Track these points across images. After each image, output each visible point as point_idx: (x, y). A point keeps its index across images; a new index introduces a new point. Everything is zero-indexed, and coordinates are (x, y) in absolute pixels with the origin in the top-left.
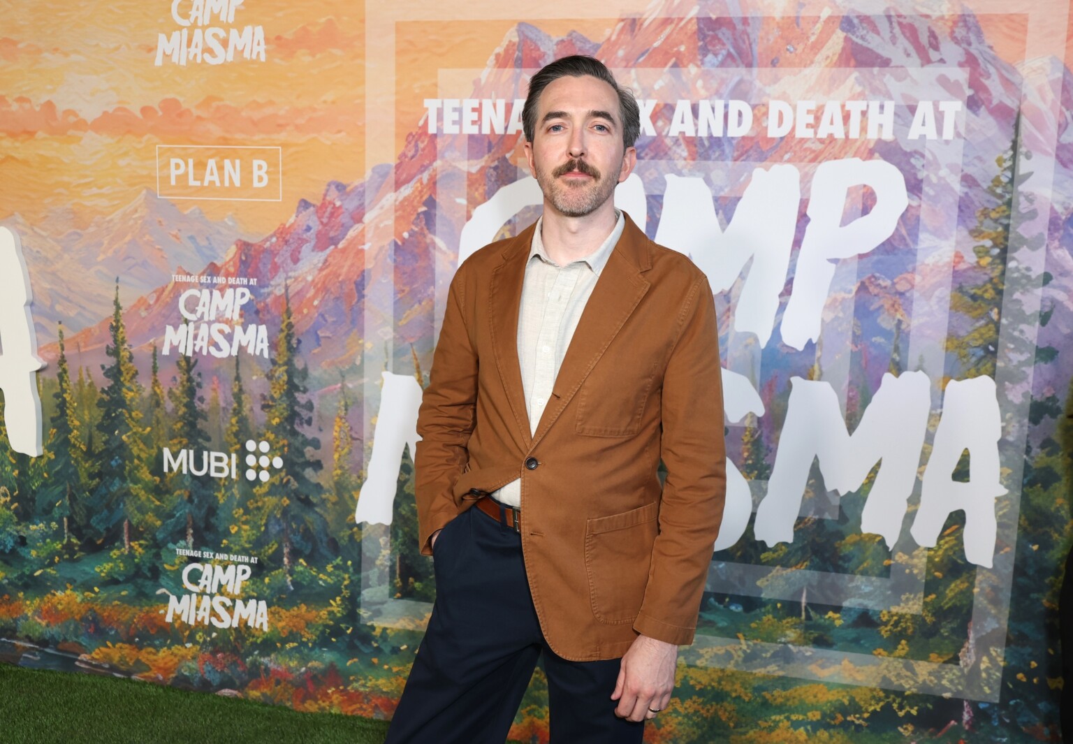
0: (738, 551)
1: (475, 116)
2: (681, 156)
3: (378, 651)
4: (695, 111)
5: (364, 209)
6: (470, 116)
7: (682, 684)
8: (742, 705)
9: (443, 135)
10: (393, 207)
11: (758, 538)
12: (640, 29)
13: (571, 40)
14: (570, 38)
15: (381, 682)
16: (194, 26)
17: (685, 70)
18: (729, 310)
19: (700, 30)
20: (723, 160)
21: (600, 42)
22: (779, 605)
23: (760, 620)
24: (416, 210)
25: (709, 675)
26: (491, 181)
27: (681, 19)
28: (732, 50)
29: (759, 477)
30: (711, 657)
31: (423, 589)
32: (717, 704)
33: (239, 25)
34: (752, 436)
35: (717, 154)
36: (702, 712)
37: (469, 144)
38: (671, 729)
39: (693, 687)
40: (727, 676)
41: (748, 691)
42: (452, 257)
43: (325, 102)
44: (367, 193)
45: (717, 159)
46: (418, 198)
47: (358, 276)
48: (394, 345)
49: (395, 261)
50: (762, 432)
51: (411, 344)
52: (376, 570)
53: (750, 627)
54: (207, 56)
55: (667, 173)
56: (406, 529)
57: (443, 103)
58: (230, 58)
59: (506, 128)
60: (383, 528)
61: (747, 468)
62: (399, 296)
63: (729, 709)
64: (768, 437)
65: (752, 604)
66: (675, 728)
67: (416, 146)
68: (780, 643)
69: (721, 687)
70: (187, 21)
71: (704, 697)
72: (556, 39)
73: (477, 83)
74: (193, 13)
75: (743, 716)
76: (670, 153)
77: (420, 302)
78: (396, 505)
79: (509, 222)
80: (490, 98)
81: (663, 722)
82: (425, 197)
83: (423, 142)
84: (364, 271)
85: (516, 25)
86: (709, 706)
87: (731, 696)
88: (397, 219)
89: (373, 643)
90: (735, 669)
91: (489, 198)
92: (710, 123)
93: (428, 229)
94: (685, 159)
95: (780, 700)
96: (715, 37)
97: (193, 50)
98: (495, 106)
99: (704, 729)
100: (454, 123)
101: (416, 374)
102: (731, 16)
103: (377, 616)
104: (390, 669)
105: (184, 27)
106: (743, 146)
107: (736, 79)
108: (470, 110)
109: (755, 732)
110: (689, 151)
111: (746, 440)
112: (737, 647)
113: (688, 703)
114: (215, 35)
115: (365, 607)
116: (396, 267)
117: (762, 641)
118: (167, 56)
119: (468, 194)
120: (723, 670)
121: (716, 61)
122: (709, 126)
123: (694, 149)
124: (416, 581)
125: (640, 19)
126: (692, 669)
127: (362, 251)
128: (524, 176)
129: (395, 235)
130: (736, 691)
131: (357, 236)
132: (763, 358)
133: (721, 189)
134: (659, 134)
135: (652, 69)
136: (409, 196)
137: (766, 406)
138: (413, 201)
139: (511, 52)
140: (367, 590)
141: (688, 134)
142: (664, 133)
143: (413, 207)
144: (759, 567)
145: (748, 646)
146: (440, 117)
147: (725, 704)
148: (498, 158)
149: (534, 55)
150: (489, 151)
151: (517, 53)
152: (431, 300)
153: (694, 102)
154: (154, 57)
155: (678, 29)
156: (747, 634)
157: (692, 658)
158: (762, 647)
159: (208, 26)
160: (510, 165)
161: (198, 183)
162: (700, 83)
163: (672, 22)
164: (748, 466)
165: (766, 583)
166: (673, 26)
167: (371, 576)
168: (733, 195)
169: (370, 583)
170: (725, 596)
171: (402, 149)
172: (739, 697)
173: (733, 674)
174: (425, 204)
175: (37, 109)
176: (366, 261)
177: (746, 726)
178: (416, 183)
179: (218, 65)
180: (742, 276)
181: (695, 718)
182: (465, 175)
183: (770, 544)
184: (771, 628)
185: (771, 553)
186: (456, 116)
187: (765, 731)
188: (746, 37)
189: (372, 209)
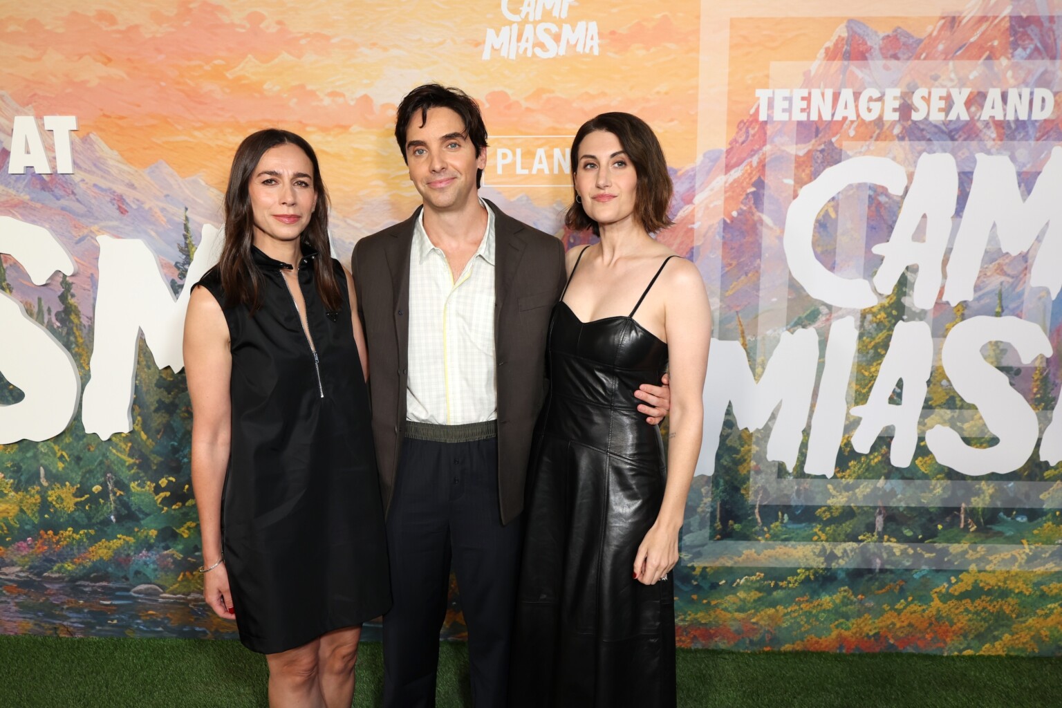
0: (1025, 472)
1: (804, 105)
2: (990, 137)
3: (698, 588)
4: (1004, 97)
5: (694, 191)
6: (799, 104)
7: (973, 587)
8: (1023, 598)
9: (775, 122)
10: (723, 188)
11: (1042, 459)
12: (958, 26)
13: (896, 35)
14: (895, 34)
15: (700, 615)
16: (525, 21)
17: (996, 62)
18: (1026, 268)
19: (1012, 27)
20: (1027, 140)
21: (923, 38)
22: (1058, 513)
23: (1041, 527)
24: (745, 191)
25: (997, 577)
26: (817, 162)
27: (995, 18)
28: (1039, 45)
29: (1045, 408)
30: (999, 562)
31: (741, 529)
32: (1002, 600)
33: (573, 20)
34: (1041, 374)
35: (1022, 135)
36: (989, 608)
37: (797, 130)
38: (962, 625)
39: (982, 588)
40: (1012, 576)
41: (1029, 586)
42: (778, 231)
43: (658, 93)
44: (697, 177)
45: (1022, 139)
46: (747, 180)
47: (687, 253)
48: (720, 314)
49: (723, 237)
50: (1050, 370)
51: (737, 312)
52: (697, 516)
53: (1033, 534)
54: (538, 51)
55: (978, 152)
56: (727, 478)
57: (773, 93)
58: (562, 52)
59: (833, 115)
60: (705, 479)
61: (1036, 401)
62: (727, 269)
63: (1012, 603)
64: (1054, 375)
65: (1035, 514)
66: (966, 624)
67: (747, 132)
68: (1058, 544)
69: (1006, 586)
70: (518, 16)
71: (991, 595)
72: (882, 35)
73: (807, 74)
74: (524, 9)
75: (1024, 607)
76: (981, 135)
77: (746, 274)
78: (718, 457)
79: (833, 199)
80: (819, 88)
81: (955, 621)
82: (753, 180)
83: (753, 128)
84: (692, 248)
85: (845, 22)
86: (995, 603)
87: (1014, 592)
88: (726, 200)
89: (693, 581)
90: (1018, 570)
91: (815, 178)
92: (1017, 108)
93: (756, 207)
94: (994, 140)
95: (1055, 591)
96: (1025, 34)
97: (523, 44)
98: (823, 95)
99: (991, 622)
100: (784, 110)
101: (741, 339)
102: (1040, 14)
103: (698, 557)
104: (709, 603)
105: (514, 22)
106: (1045, 128)
107: (1041, 70)
108: (800, 98)
109: (1033, 620)
110: (997, 132)
111: (1036, 378)
112: (1021, 552)
113: (978, 602)
114: (547, 30)
115: (686, 551)
116: (724, 244)
117: (1043, 544)
118: (496, 50)
119: (795, 175)
120: (1008, 572)
121: (1024, 54)
122: (1016, 111)
123: (1002, 131)
124: (735, 523)
125: (959, 17)
126: (982, 573)
127: (692, 229)
128: (848, 157)
129: (724, 214)
130: (1018, 588)
131: (686, 216)
132: (1053, 308)
133: (1024, 165)
134: (972, 119)
135: (968, 61)
136: (738, 178)
137: (1055, 348)
138: (743, 182)
139: (840, 46)
140: (688, 536)
141: (997, 118)
142: (976, 118)
143: (742, 188)
144: (1042, 483)
145: (1031, 549)
146: (771, 105)
147: (1009, 599)
148: (825, 142)
149: (861, 49)
150: (817, 136)
151: (845, 47)
152: (757, 272)
153: (1004, 90)
154: (482, 52)
155: (992, 26)
156: (1030, 540)
157: (982, 564)
158: (1042, 549)
159: (540, 22)
160: (836, 148)
161: (526, 172)
162: (1009, 74)
163: (987, 20)
164: (1036, 400)
165: (1048, 496)
166: (988, 23)
167: (692, 523)
168: (1034, 170)
169: (692, 529)
170: (1013, 509)
171: (733, 135)
172: (1021, 593)
173: (1017, 574)
174: (754, 185)
175: (352, 103)
176: (695, 238)
177: (1027, 615)
178: (746, 166)
179: (549, 59)
180: (1039, 239)
181: (983, 614)
182: (793, 158)
183: (1053, 463)
184: (1051, 532)
185: (1053, 470)
186: (786, 105)
187: (1042, 618)
188: (1051, 33)
189: (702, 191)
